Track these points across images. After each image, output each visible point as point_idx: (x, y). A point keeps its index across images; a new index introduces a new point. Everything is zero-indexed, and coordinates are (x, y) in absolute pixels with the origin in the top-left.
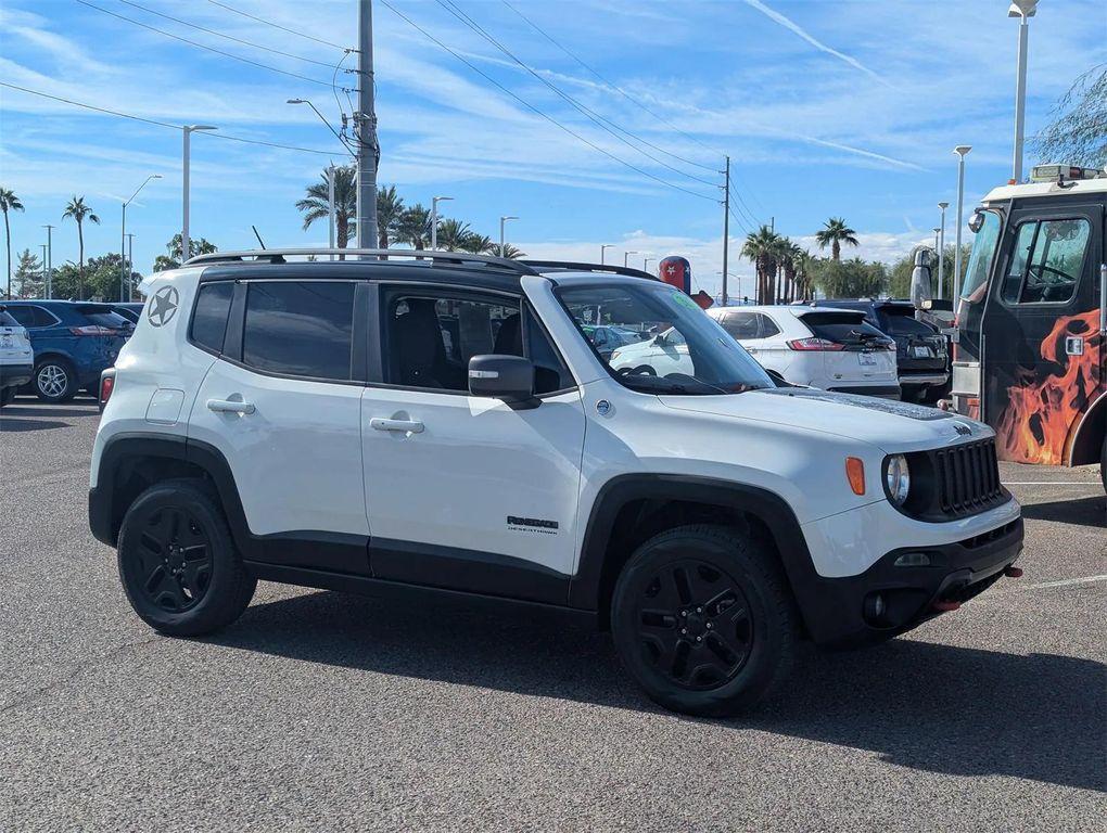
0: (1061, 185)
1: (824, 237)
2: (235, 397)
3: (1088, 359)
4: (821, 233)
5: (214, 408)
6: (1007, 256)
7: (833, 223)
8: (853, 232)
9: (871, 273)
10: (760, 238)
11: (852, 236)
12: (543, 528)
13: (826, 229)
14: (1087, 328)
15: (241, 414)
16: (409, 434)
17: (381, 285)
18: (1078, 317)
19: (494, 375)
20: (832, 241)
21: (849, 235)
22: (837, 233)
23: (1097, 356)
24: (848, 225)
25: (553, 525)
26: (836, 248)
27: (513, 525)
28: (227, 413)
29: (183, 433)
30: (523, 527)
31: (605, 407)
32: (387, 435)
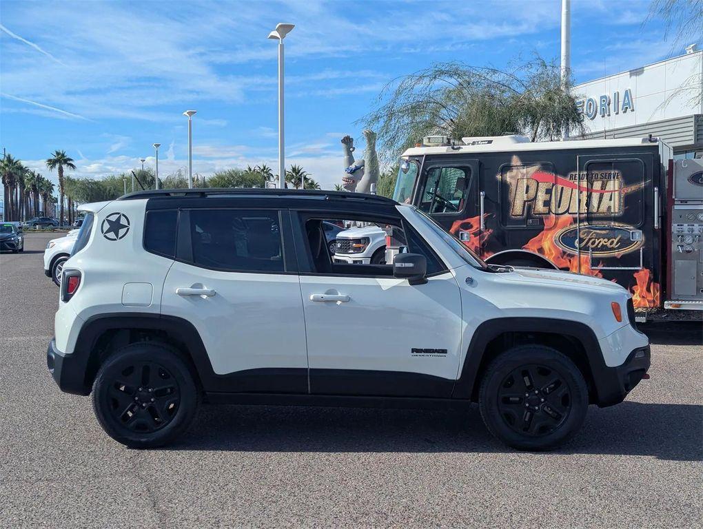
0: (453, 148)
1: (52, 163)
2: (198, 285)
3: (473, 244)
4: (50, 160)
5: (182, 294)
6: (423, 187)
7: (58, 154)
8: (72, 160)
9: (108, 188)
10: (6, 163)
11: (70, 162)
12: (436, 354)
13: (53, 158)
14: (472, 227)
15: (205, 297)
16: (339, 303)
17: (299, 212)
18: (466, 221)
19: (411, 265)
20: (57, 166)
21: (68, 162)
22: (60, 160)
23: (478, 242)
24: (68, 155)
25: (444, 351)
26: (61, 171)
27: (415, 354)
28: (194, 296)
29: (157, 312)
30: (423, 354)
31: (470, 281)
32: (323, 304)
